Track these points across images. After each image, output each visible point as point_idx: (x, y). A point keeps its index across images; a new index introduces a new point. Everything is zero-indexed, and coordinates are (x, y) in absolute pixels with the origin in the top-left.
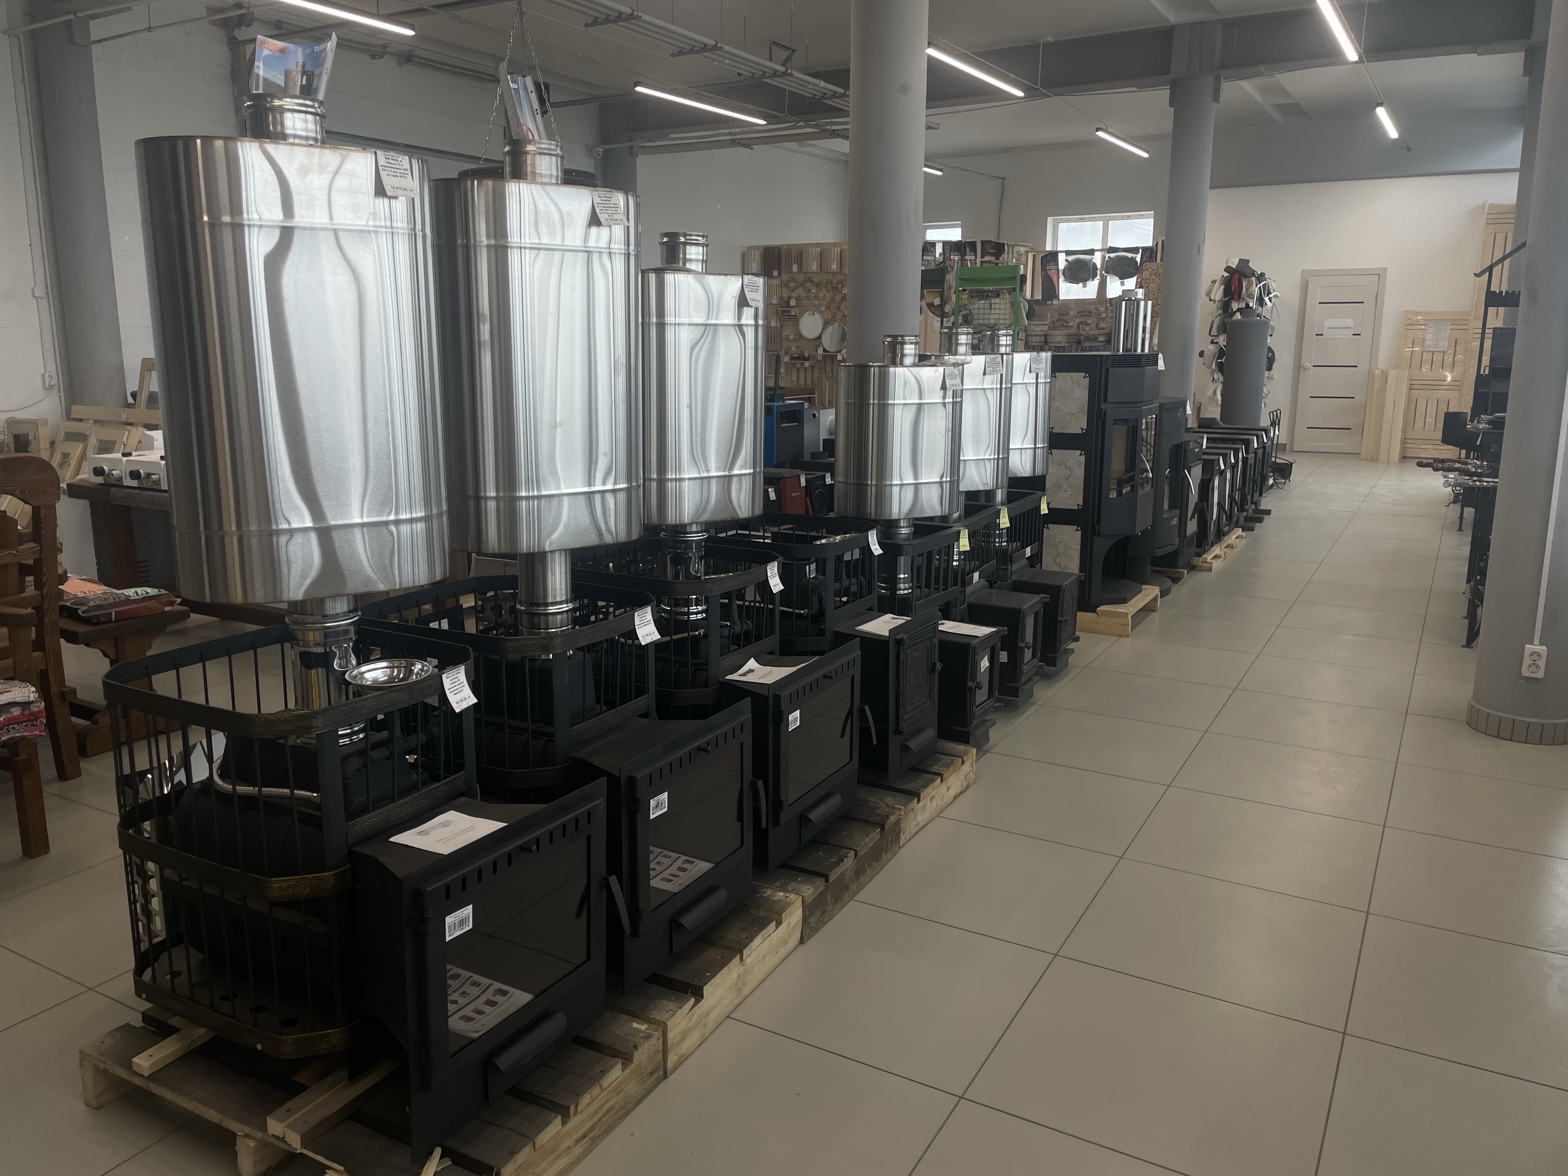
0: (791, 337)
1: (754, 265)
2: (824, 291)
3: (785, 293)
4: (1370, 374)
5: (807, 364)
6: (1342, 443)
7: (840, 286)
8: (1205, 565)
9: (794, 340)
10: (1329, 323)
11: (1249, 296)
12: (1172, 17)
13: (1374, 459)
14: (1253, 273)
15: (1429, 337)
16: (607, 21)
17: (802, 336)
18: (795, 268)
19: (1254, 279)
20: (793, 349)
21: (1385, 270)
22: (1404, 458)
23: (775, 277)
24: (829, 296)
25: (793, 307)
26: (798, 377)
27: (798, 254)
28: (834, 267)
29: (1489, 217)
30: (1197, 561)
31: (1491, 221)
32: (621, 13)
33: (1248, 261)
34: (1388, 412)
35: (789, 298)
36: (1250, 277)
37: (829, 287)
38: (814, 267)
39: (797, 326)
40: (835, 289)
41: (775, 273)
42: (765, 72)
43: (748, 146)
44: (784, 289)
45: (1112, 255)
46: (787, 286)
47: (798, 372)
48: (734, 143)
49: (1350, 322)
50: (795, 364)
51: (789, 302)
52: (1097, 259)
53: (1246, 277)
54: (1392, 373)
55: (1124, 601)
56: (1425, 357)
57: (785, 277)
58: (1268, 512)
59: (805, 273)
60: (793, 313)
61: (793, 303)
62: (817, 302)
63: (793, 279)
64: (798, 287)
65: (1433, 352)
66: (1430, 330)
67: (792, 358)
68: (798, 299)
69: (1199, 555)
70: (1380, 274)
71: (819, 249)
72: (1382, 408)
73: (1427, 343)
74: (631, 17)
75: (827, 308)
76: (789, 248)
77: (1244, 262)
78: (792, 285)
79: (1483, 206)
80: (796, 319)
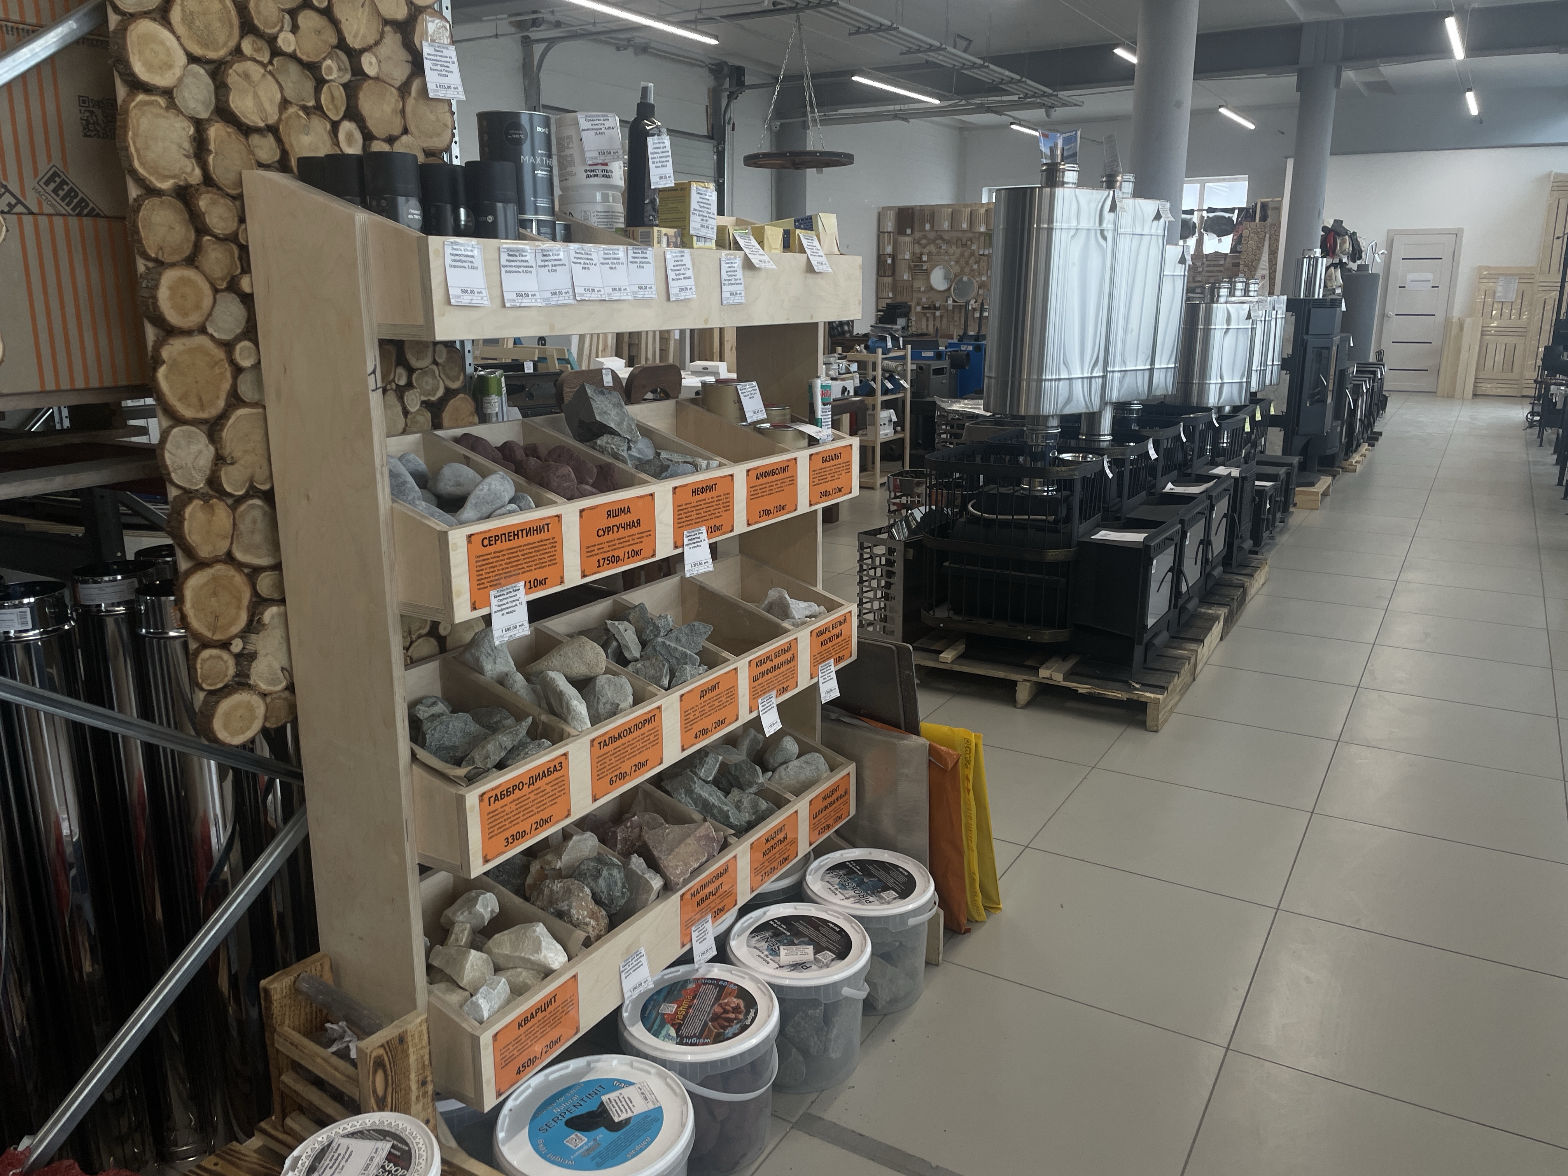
0: (922, 289)
1: (890, 224)
2: (954, 247)
3: (917, 249)
4: (1448, 321)
5: (938, 313)
6: (1423, 382)
7: (969, 243)
8: (1351, 467)
9: (924, 292)
10: (1411, 276)
11: (1342, 253)
12: (1302, 17)
13: (1450, 396)
14: (1346, 232)
15: (1500, 289)
16: (868, 31)
17: (932, 288)
18: (928, 227)
19: (1347, 237)
20: (924, 300)
21: (1462, 230)
22: (1475, 395)
23: (909, 235)
24: (959, 251)
25: (925, 262)
26: (927, 325)
27: (930, 214)
28: (965, 226)
29: (1555, 184)
30: (1345, 464)
31: (1556, 188)
32: (881, 25)
33: (1342, 222)
34: (1464, 355)
35: (921, 254)
36: (1343, 236)
37: (959, 243)
38: (946, 225)
39: (928, 278)
40: (964, 245)
41: (909, 231)
42: (964, 64)
43: (906, 120)
44: (916, 245)
45: (1211, 215)
46: (919, 243)
47: (927, 321)
48: (896, 116)
49: (1430, 276)
50: (925, 314)
51: (921, 258)
52: (1195, 218)
53: (1339, 235)
54: (1468, 321)
55: (1312, 484)
56: (1495, 305)
57: (917, 235)
58: (1380, 434)
59: (936, 231)
60: (925, 268)
61: (925, 258)
62: (947, 258)
63: (925, 237)
64: (929, 244)
65: (1503, 303)
66: (1501, 283)
67: (924, 308)
68: (930, 254)
69: (1347, 460)
70: (1457, 234)
71: (950, 210)
72: (1459, 351)
73: (1498, 294)
74: (890, 28)
75: (957, 262)
76: (922, 209)
77: (1338, 223)
78: (923, 242)
79: (1549, 175)
80: (927, 273)
